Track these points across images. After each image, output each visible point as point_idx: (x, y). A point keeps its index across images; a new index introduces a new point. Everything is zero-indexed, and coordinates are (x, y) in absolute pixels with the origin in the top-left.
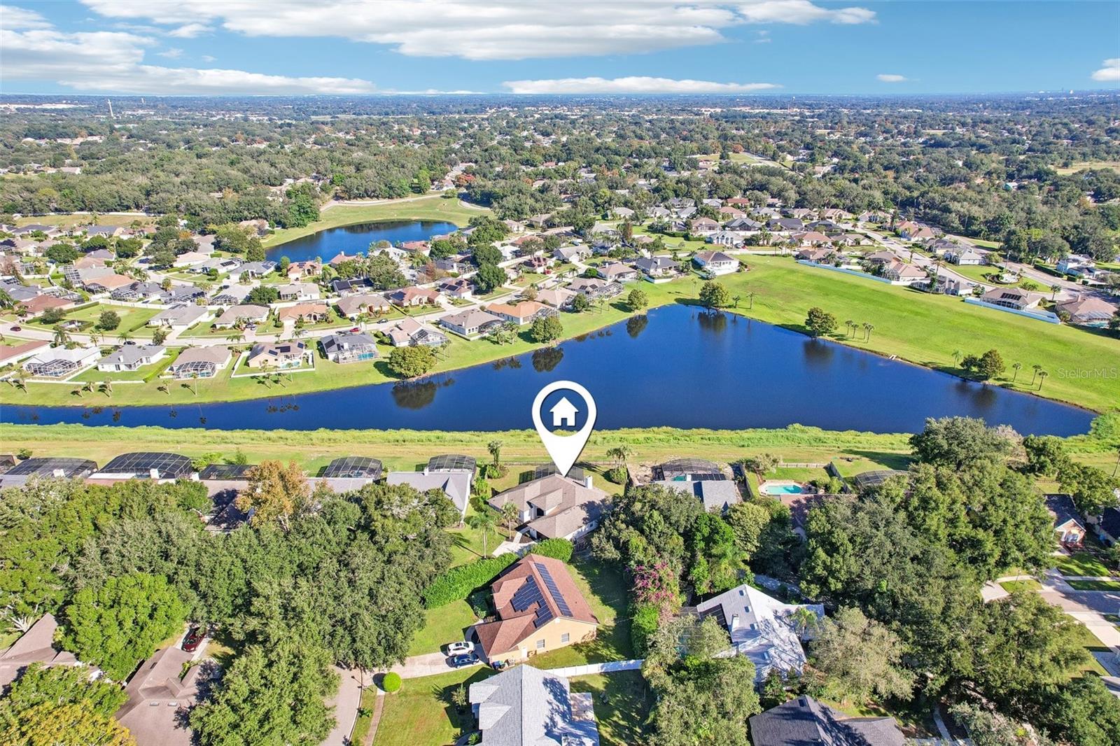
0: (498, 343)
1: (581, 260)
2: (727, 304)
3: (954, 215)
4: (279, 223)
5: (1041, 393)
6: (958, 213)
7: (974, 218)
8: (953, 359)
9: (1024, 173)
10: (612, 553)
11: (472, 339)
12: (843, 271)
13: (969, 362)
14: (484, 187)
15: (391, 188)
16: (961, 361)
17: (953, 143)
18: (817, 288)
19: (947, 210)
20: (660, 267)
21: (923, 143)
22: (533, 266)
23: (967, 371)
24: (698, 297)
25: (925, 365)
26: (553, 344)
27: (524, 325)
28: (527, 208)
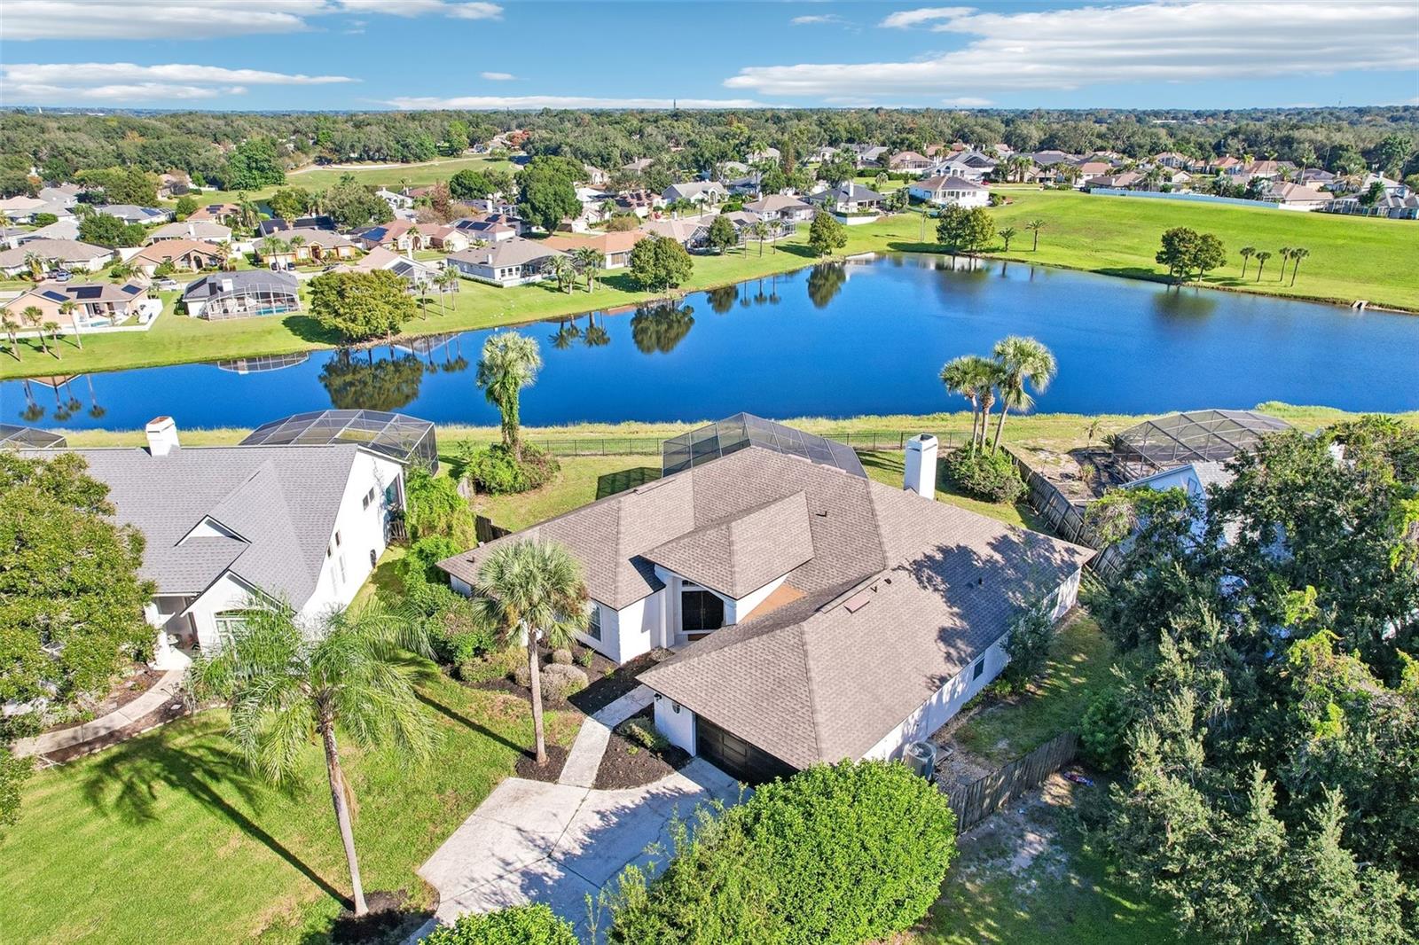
0: (560, 290)
3: (1307, 145)
4: (213, 182)
6: (1311, 142)
7: (1341, 147)
11: (506, 285)
14: (550, 140)
15: (406, 146)
20: (854, 199)
22: (629, 205)
24: (932, 241)
26: (673, 295)
27: (615, 267)
28: (616, 153)
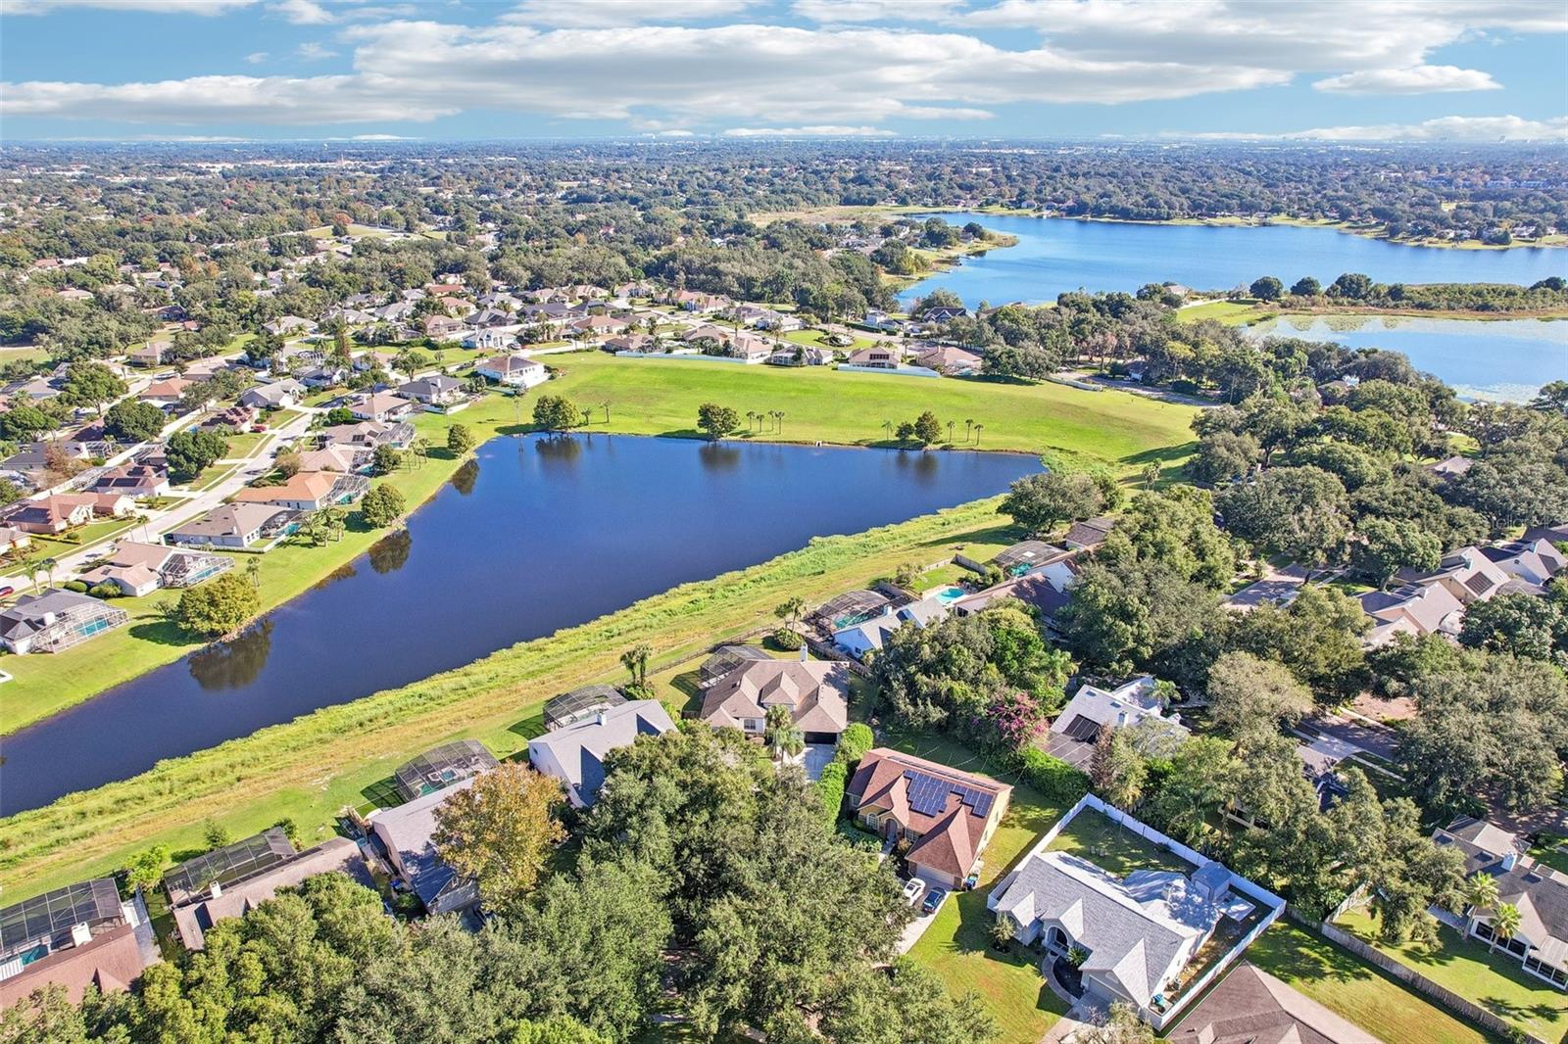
0: (316, 545)
1: (296, 402)
2: (577, 422)
5: (980, 447)
8: (884, 431)
9: (723, 227)
10: (937, 714)
11: (265, 549)
12: (677, 358)
13: (905, 430)
16: (895, 432)
17: (600, 197)
18: (669, 382)
19: (717, 273)
21: (563, 198)
22: (233, 423)
23: (903, 441)
24: (531, 421)
25: (857, 444)
26: (398, 525)
